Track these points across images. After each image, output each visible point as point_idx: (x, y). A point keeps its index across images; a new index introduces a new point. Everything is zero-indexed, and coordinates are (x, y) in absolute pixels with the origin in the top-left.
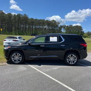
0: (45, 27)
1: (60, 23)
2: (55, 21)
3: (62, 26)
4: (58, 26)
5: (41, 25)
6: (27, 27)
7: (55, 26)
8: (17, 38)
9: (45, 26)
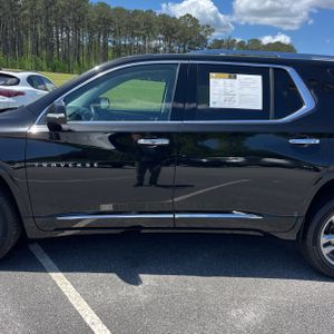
0: (154, 43)
1: (214, 31)
2: (195, 21)
3: (222, 41)
4: (204, 40)
5: (138, 35)
6: (85, 41)
7: (194, 40)
8: (18, 82)
9: (156, 38)
